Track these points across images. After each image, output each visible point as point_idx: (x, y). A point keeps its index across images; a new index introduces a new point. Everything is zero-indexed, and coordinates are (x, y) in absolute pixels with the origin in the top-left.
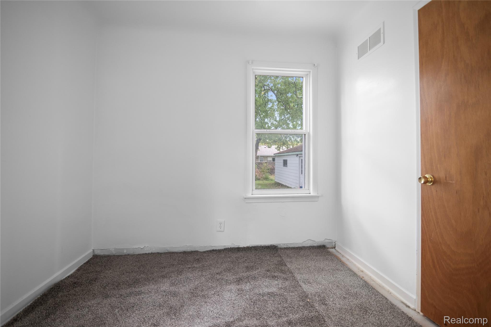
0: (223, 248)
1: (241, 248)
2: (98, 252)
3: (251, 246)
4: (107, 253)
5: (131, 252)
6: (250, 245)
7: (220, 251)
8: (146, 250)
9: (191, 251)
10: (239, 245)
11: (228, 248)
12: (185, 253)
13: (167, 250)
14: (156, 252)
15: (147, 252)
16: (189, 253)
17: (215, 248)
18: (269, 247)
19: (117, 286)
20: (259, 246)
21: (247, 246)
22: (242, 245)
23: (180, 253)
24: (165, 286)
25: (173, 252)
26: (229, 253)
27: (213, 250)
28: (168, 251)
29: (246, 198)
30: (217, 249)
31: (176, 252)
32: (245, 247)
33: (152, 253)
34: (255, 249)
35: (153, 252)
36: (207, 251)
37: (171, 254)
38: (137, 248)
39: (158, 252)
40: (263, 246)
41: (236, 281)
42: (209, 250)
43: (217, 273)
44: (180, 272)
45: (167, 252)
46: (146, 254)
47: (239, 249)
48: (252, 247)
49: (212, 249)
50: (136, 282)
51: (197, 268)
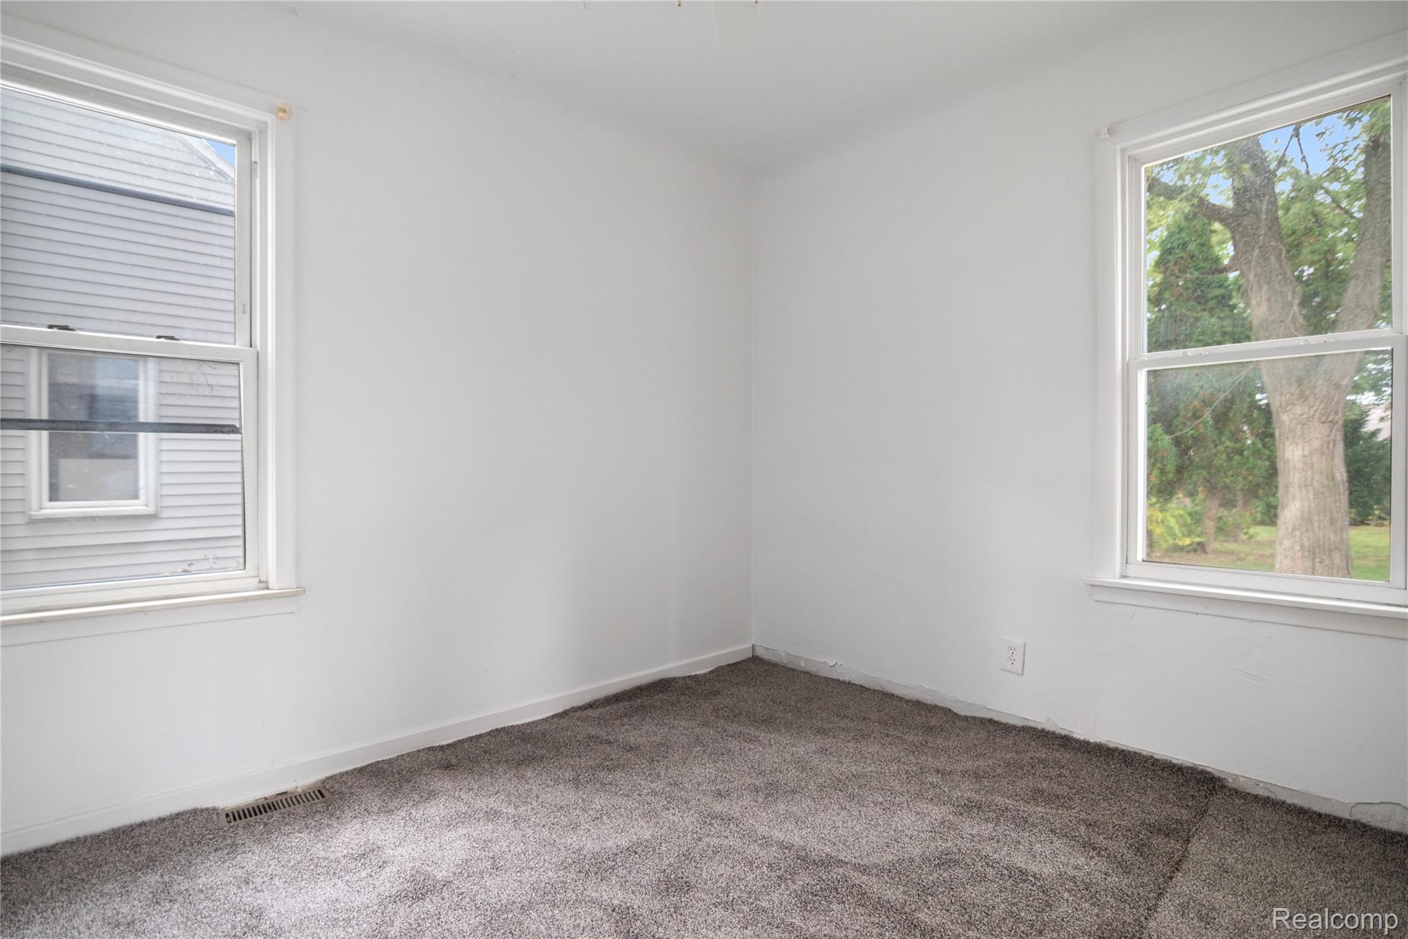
0: (1020, 723)
1: (1077, 741)
2: (760, 653)
3: (1111, 745)
4: (774, 659)
5: (813, 670)
6: (1108, 741)
7: (1007, 729)
8: (839, 671)
9: (933, 704)
10: (1071, 730)
11: (1035, 729)
12: (918, 704)
13: (880, 686)
14: (858, 684)
15: (842, 679)
16: (927, 708)
17: (996, 718)
18: (1182, 772)
19: (735, 716)
20: (1144, 753)
21: (1098, 741)
22: (1080, 733)
23: (908, 701)
24: (805, 747)
25: (893, 695)
26: (1033, 743)
27: (990, 720)
28: (882, 688)
29: (1093, 585)
30: (1004, 721)
31: (899, 695)
32: (1091, 741)
33: (849, 683)
34: (1125, 761)
35: (853, 682)
36: (974, 718)
37: (886, 697)
38: (823, 661)
39: (863, 685)
40: (1157, 760)
41: (965, 804)
42: (980, 716)
43: (938, 771)
44: (862, 737)
45: (880, 689)
46: (838, 680)
47: (1066, 742)
48: (1115, 750)
49: (989, 716)
50: (767, 722)
51: (904, 742)
